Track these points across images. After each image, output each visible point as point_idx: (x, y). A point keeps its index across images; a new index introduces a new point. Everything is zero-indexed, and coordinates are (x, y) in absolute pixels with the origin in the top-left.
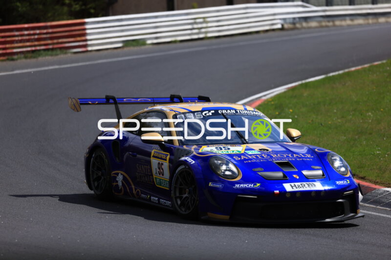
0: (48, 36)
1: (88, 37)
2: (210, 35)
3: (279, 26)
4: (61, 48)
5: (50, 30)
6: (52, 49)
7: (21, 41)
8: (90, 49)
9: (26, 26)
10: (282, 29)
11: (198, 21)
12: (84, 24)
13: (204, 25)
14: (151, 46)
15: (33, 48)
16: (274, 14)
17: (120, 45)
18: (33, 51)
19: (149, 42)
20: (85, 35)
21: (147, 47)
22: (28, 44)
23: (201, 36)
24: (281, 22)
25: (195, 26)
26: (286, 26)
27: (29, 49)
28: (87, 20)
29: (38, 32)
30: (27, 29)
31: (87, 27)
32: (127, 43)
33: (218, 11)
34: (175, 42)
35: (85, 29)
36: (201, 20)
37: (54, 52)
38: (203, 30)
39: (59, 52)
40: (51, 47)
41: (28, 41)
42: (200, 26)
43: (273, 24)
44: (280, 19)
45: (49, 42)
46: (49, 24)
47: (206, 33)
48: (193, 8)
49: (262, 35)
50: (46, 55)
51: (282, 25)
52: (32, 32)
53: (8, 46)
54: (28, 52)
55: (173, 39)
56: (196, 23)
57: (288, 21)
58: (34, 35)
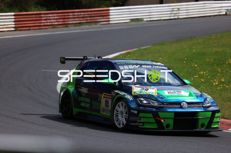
0: (88, 16)
1: (111, 17)
2: (180, 17)
3: (224, 13)
4: (95, 22)
5: (90, 13)
6: (90, 22)
7: (73, 18)
8: (111, 22)
9: (77, 10)
11: (175, 10)
12: (109, 10)
14: (146, 22)
15: (80, 22)
16: (222, 7)
17: (128, 21)
19: (145, 20)
20: (109, 15)
21: (143, 22)
22: (77, 19)
23: (176, 17)
24: (226, 11)
25: (173, 12)
26: (228, 13)
29: (83, 13)
30: (77, 12)
31: (110, 11)
32: (132, 20)
33: (187, 5)
34: (160, 20)
35: (109, 13)
36: (177, 9)
37: (90, 24)
38: (177, 15)
39: (93, 23)
40: (89, 21)
42: (175, 12)
43: (220, 12)
44: (225, 9)
45: (89, 18)
46: (89, 10)
47: (178, 16)
48: (174, 3)
49: (212, 17)
50: (86, 25)
51: (226, 13)
52: (79, 14)
53: (66, 20)
54: (76, 23)
55: (159, 19)
56: (173, 11)
57: (230, 10)
58: (81, 15)
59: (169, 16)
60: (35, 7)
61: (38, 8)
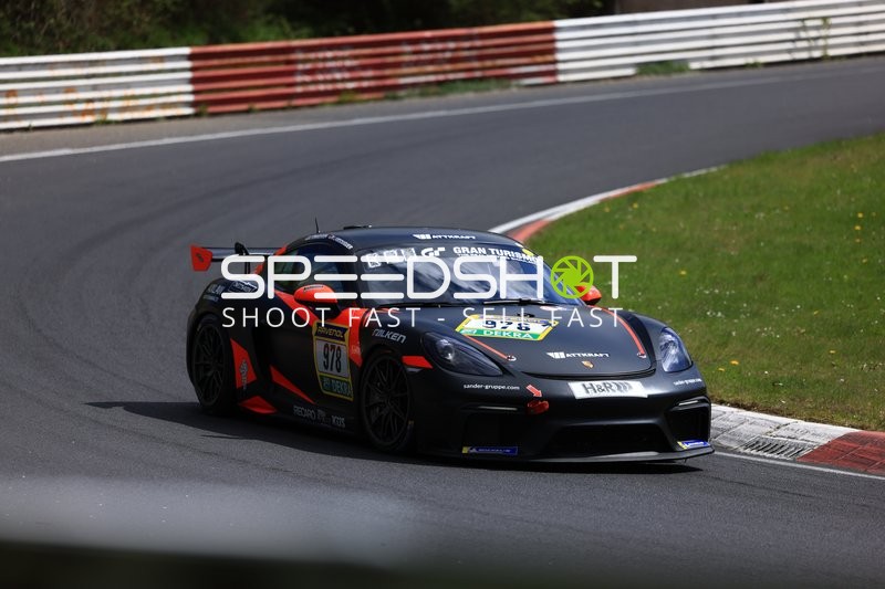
0: (474, 53)
1: (560, 56)
2: (832, 52)
4: (498, 77)
5: (478, 43)
6: (481, 79)
7: (416, 63)
8: (561, 78)
9: (428, 34)
11: (809, 23)
12: (552, 30)
13: (823, 33)
14: (698, 74)
15: (441, 77)
17: (630, 72)
18: (439, 83)
19: (695, 65)
20: (553, 51)
21: (687, 75)
22: (430, 68)
23: (817, 54)
25: (803, 35)
27: (432, 78)
28: (558, 23)
29: (452, 45)
30: (429, 40)
31: (558, 36)
32: (644, 68)
33: (860, 4)
34: (754, 65)
35: (553, 41)
36: (819, 23)
37: (483, 85)
38: (821, 43)
39: (493, 82)
40: (478, 74)
41: (432, 62)
42: (813, 34)
45: (476, 64)
46: (476, 30)
47: (825, 47)
50: (467, 90)
52: (439, 46)
53: (388, 72)
54: (428, 84)
55: (751, 60)
56: (805, 28)
58: (443, 51)
59: (789, 51)
60: (269, 23)
61: (281, 26)
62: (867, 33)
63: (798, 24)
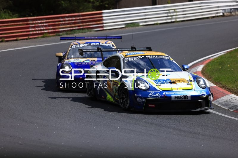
0: (80, 21)
1: (104, 22)
2: (178, 20)
3: (221, 14)
4: (88, 28)
5: (81, 18)
6: (83, 29)
7: (64, 24)
8: (105, 28)
10: (223, 16)
11: (171, 11)
12: (101, 13)
13: (175, 14)
14: (142, 27)
15: (71, 29)
16: (218, 7)
17: (123, 26)
18: (71, 30)
19: (141, 24)
20: (102, 20)
21: (139, 27)
22: (68, 26)
23: (173, 20)
24: (223, 11)
25: (169, 15)
26: (225, 14)
27: (69, 29)
28: (103, 11)
29: (74, 18)
30: (67, 17)
31: (104, 15)
32: (127, 25)
33: (183, 5)
34: (157, 24)
35: (102, 17)
36: (173, 11)
38: (174, 17)
39: (86, 30)
40: (82, 27)
41: (68, 24)
42: (172, 14)
43: (217, 13)
44: (222, 10)
45: (81, 24)
46: (81, 14)
47: (176, 18)
48: (168, 3)
49: (211, 19)
50: (79, 32)
51: (223, 13)
52: (71, 19)
53: (56, 27)
55: (156, 22)
56: (170, 13)
57: (227, 11)
58: (72, 20)
59: (166, 20)
62: (186, 14)
63: (168, 11)
